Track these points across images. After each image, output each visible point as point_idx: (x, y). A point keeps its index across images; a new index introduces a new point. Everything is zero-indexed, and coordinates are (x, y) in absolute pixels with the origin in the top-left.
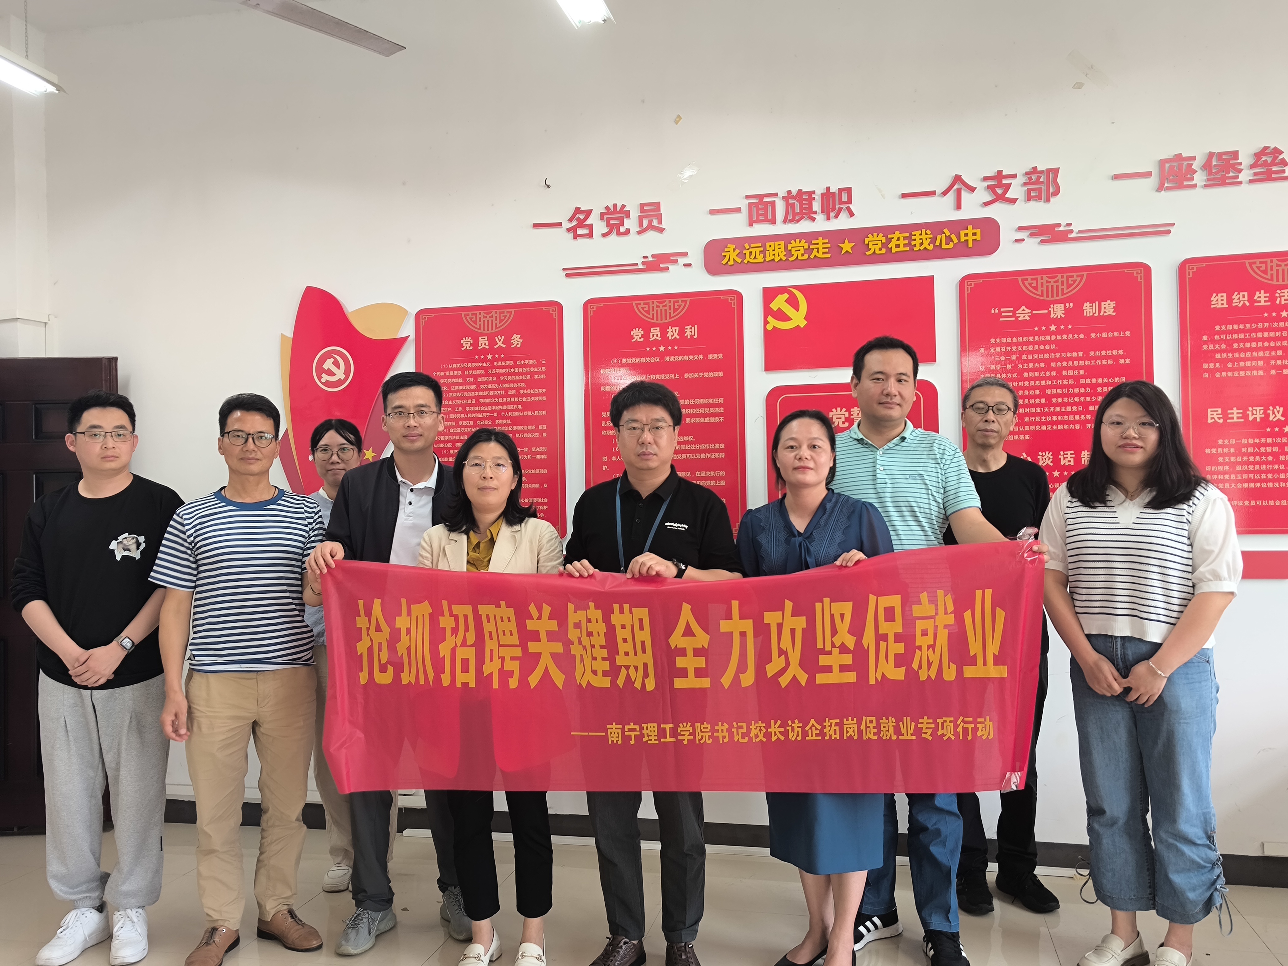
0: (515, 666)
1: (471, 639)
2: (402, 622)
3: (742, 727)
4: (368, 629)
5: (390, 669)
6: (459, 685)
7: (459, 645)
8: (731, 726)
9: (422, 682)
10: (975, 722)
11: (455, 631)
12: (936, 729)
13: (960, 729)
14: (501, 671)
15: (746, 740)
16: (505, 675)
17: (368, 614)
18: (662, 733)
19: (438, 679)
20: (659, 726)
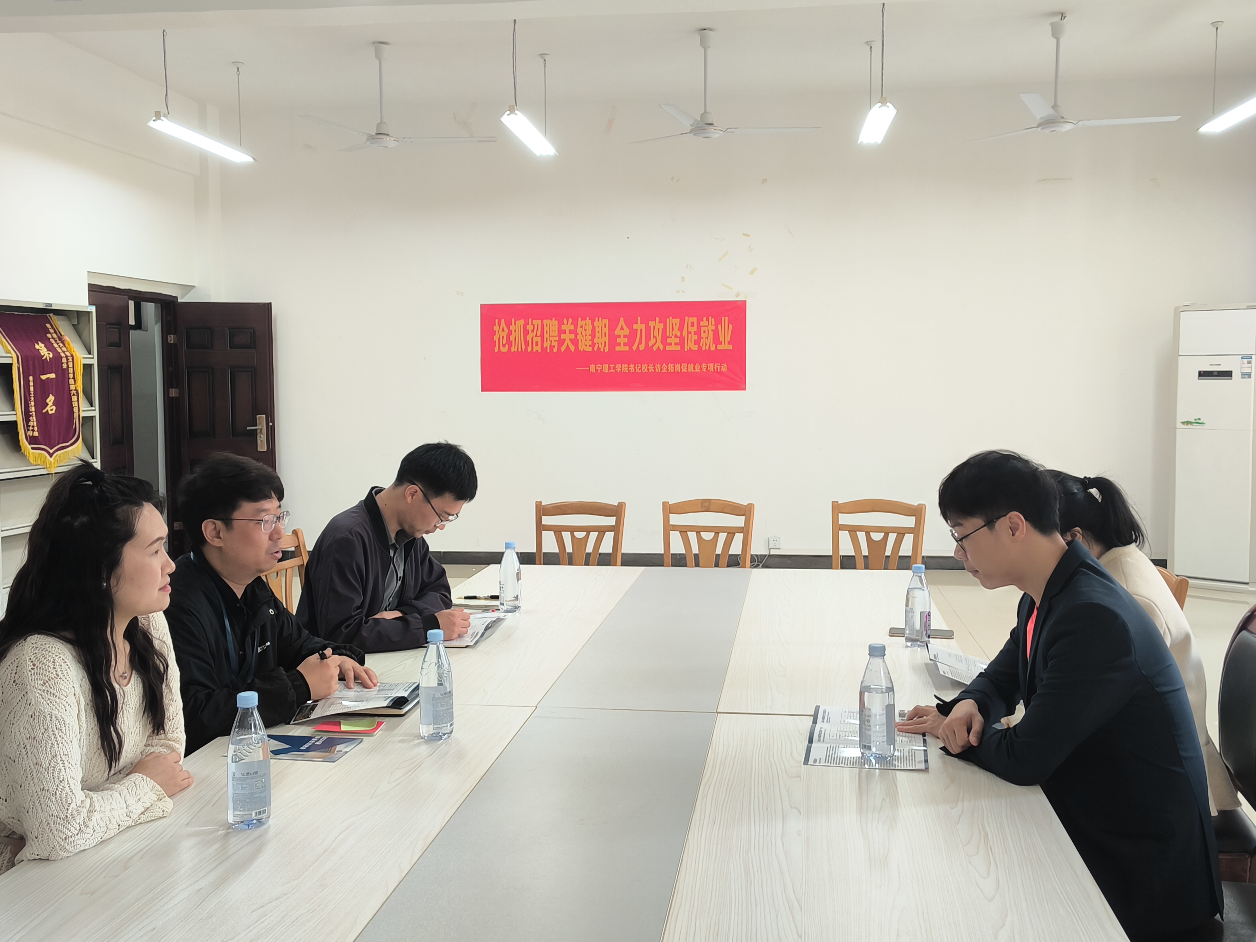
0: (556, 344)
1: (539, 333)
2: (512, 328)
3: (639, 366)
4: (498, 331)
5: (507, 346)
6: (534, 351)
7: (534, 336)
8: (635, 366)
9: (520, 350)
10: (721, 365)
11: (533, 331)
12: (707, 368)
13: (716, 368)
14: (551, 346)
15: (640, 371)
16: (552, 347)
17: (499, 325)
18: (610, 368)
19: (526, 349)
20: (609, 366)
